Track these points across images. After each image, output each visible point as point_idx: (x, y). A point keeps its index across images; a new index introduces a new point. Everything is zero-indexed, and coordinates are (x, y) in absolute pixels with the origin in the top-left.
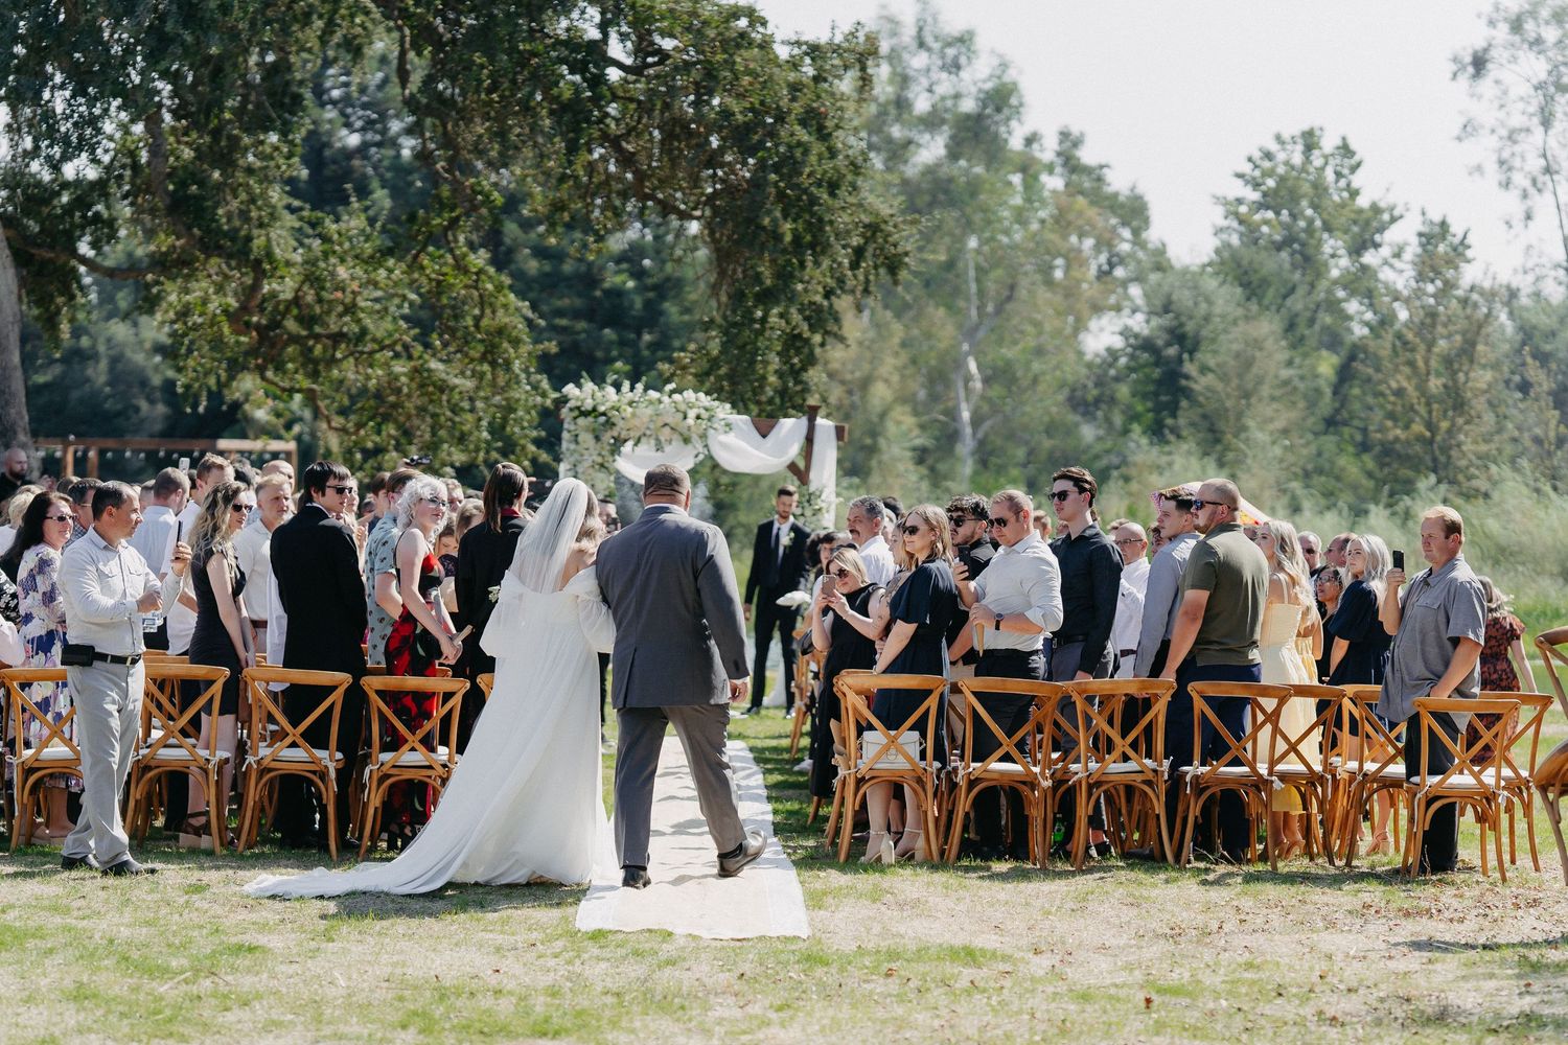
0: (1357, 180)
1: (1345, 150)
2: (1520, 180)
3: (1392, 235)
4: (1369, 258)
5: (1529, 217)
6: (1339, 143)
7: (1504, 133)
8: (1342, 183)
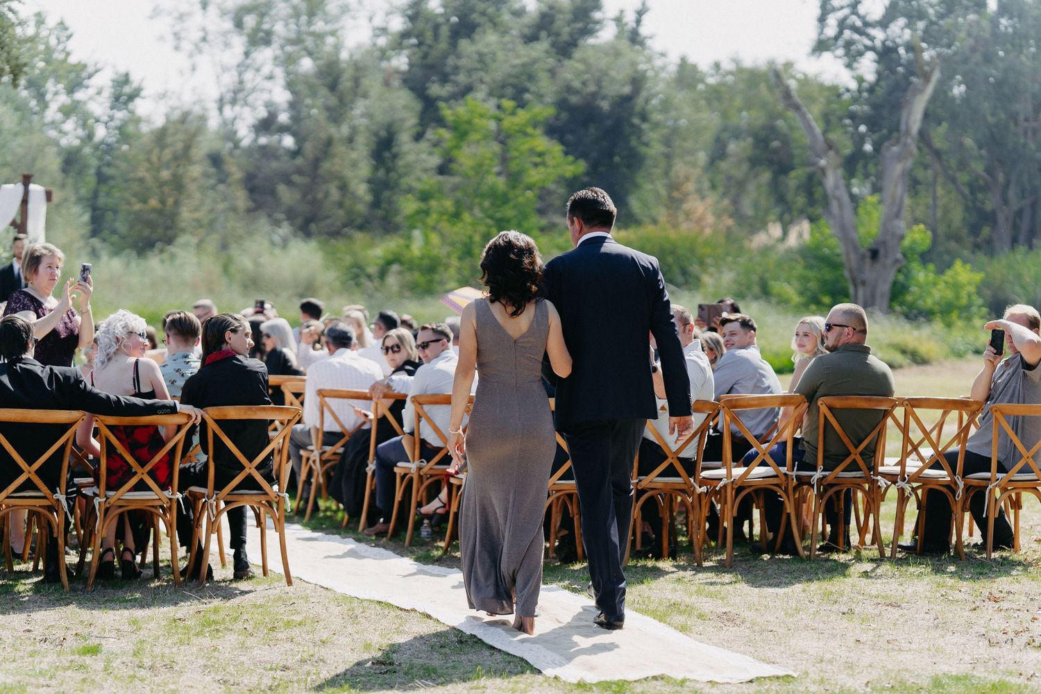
0: (70, 45)
1: (62, 25)
2: (187, 46)
3: (97, 81)
4: (80, 95)
5: (194, 69)
6: (58, 20)
7: (176, 14)
8: (61, 47)
